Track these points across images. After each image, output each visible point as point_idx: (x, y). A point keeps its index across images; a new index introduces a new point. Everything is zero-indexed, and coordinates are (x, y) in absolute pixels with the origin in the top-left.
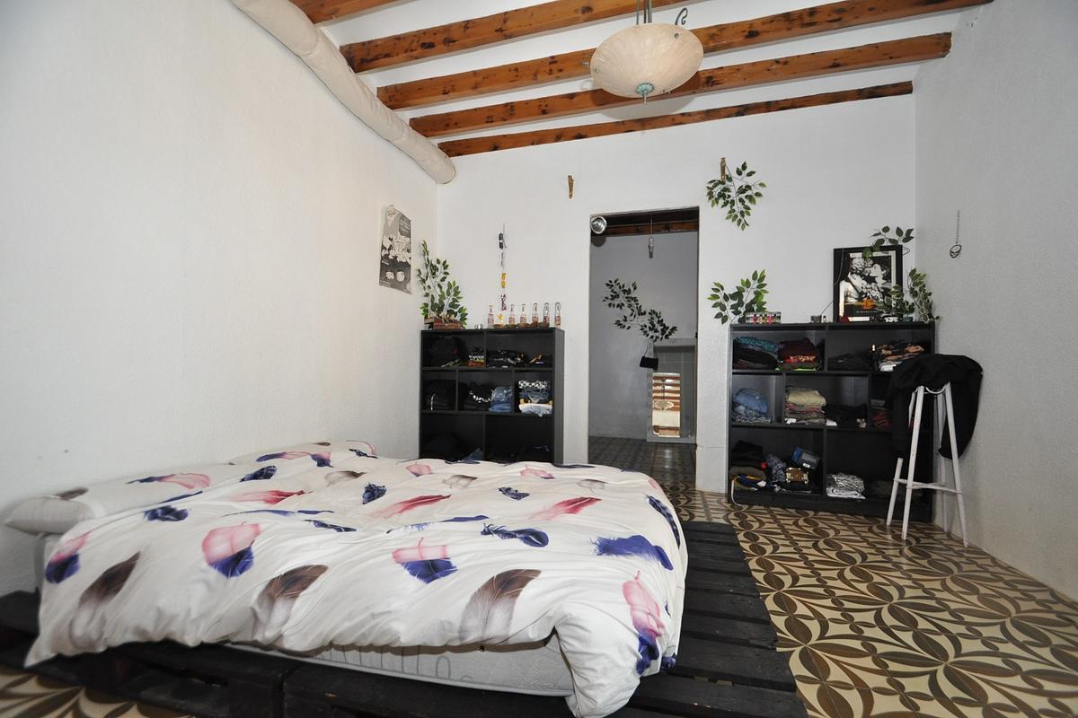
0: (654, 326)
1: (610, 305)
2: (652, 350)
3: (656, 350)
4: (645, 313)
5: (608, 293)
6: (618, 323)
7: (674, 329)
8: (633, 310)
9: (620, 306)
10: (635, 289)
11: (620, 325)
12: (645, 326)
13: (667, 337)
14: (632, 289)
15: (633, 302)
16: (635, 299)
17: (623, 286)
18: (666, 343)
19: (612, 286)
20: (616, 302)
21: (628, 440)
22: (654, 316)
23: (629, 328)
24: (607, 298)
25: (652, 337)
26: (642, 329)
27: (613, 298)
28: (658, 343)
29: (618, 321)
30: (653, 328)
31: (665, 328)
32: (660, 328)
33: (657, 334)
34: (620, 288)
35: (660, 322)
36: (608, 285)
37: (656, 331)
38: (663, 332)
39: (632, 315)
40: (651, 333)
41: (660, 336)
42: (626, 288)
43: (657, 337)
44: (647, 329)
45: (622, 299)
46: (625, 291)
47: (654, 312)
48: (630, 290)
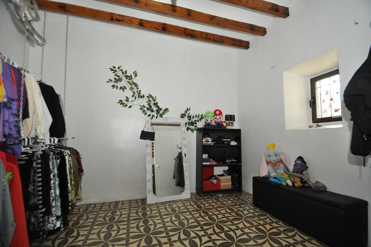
0: (151, 107)
1: (113, 86)
2: (150, 125)
3: (153, 124)
4: (143, 97)
5: (112, 76)
6: (121, 102)
7: (166, 110)
8: (134, 93)
9: (123, 88)
10: (136, 76)
11: (122, 104)
12: (144, 106)
13: (161, 116)
14: (133, 76)
15: (134, 86)
16: (136, 85)
17: (126, 72)
18: (160, 120)
19: (116, 71)
20: (119, 84)
21: (130, 201)
22: (151, 99)
23: (130, 107)
24: (111, 80)
25: (149, 115)
26: (141, 109)
27: (117, 81)
28: (154, 120)
29: (121, 101)
30: (150, 109)
31: (159, 110)
32: (155, 109)
33: (153, 113)
34: (123, 73)
35: (156, 104)
36: (112, 70)
37: (152, 111)
38: (158, 112)
39: (133, 96)
40: (149, 112)
41: (156, 115)
42: (128, 74)
43: (153, 116)
44: (146, 109)
45: (124, 83)
46: (127, 77)
47: (151, 96)
48: (131, 76)
